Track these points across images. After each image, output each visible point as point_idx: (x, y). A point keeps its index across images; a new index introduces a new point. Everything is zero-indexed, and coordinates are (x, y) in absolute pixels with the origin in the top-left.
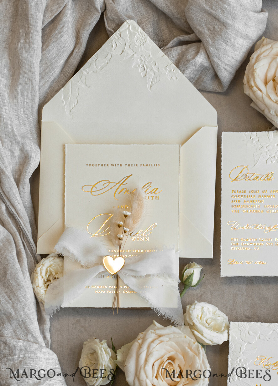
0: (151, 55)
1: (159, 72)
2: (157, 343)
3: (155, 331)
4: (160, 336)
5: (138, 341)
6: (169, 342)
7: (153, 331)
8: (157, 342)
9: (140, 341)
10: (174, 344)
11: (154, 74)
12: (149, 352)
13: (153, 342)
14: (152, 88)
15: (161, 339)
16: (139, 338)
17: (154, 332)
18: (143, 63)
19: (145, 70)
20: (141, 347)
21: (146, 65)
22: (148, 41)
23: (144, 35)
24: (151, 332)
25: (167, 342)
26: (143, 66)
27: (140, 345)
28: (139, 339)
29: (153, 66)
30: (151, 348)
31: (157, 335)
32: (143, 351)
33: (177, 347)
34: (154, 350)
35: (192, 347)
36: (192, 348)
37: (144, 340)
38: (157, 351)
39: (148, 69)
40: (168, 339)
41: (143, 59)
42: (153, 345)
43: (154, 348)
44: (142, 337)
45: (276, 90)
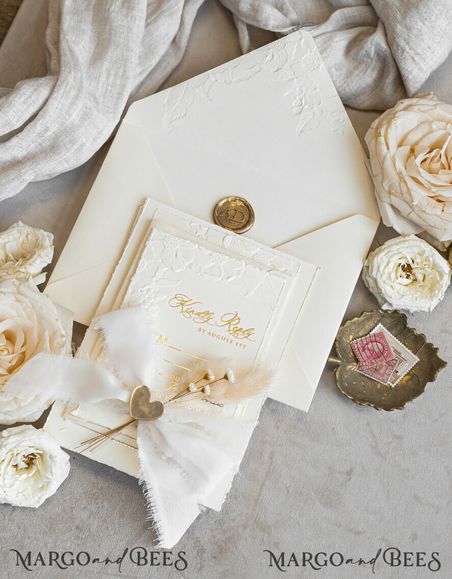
0: (318, 89)
1: (321, 115)
11: (313, 117)
14: (302, 134)
18: (302, 95)
19: (302, 106)
21: (305, 99)
22: (321, 69)
23: (318, 59)
26: (301, 100)
29: (315, 105)
39: (306, 106)
41: (304, 90)
45: (407, 162)
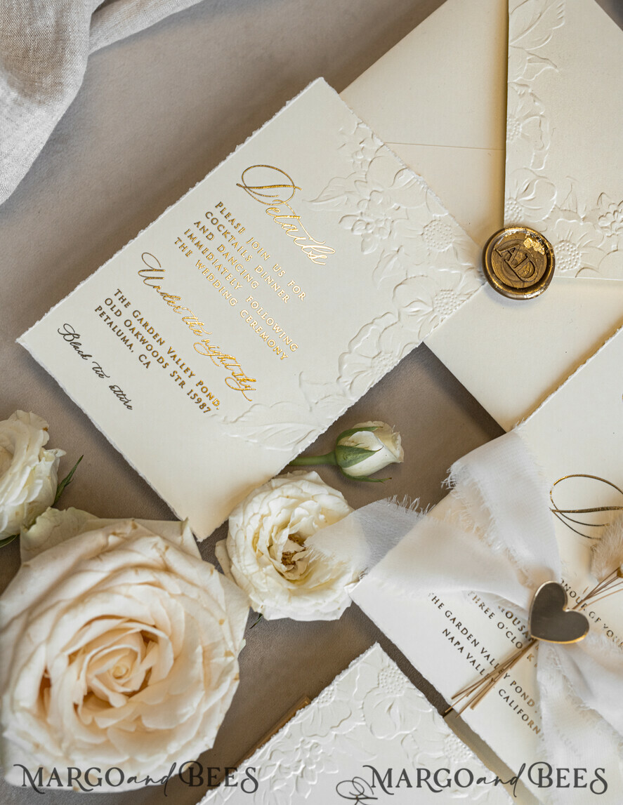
2: (145, 580)
3: (167, 548)
4: (167, 569)
5: (107, 536)
6: (173, 601)
7: (162, 544)
8: (147, 576)
9: (112, 540)
10: (182, 616)
12: (107, 586)
13: (139, 567)
15: (164, 578)
16: (118, 531)
17: (163, 549)
20: (101, 556)
24: (155, 545)
25: (172, 596)
27: (104, 547)
28: (114, 534)
30: (120, 580)
31: (163, 560)
32: (97, 571)
33: (183, 626)
34: (124, 590)
35: (213, 658)
36: (214, 661)
37: (124, 545)
38: (129, 597)
40: (179, 592)
42: (131, 577)
43: (130, 585)
44: (125, 536)
